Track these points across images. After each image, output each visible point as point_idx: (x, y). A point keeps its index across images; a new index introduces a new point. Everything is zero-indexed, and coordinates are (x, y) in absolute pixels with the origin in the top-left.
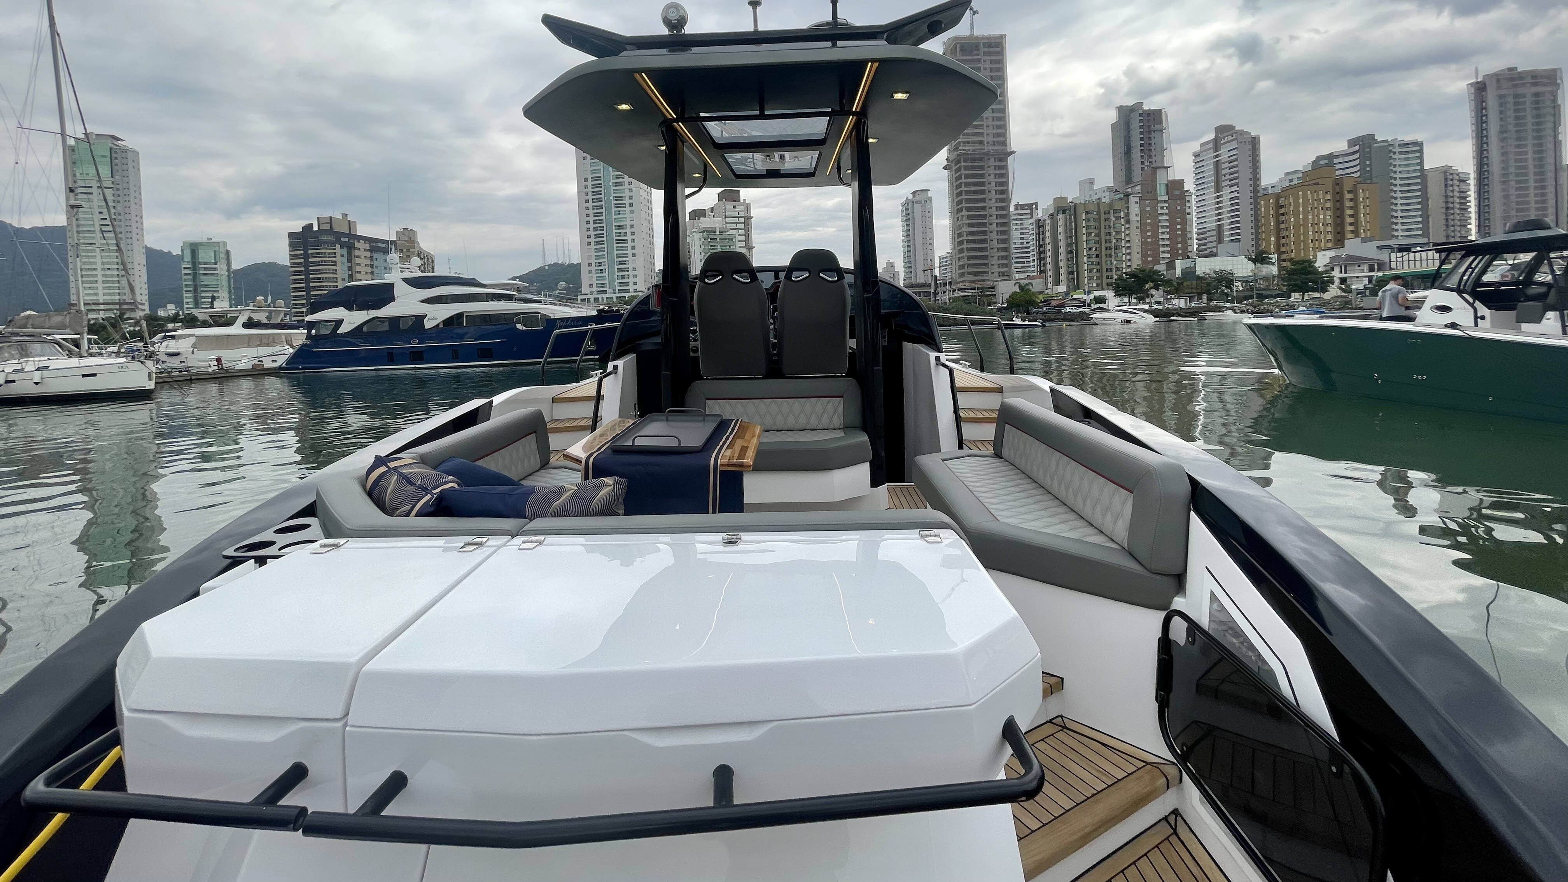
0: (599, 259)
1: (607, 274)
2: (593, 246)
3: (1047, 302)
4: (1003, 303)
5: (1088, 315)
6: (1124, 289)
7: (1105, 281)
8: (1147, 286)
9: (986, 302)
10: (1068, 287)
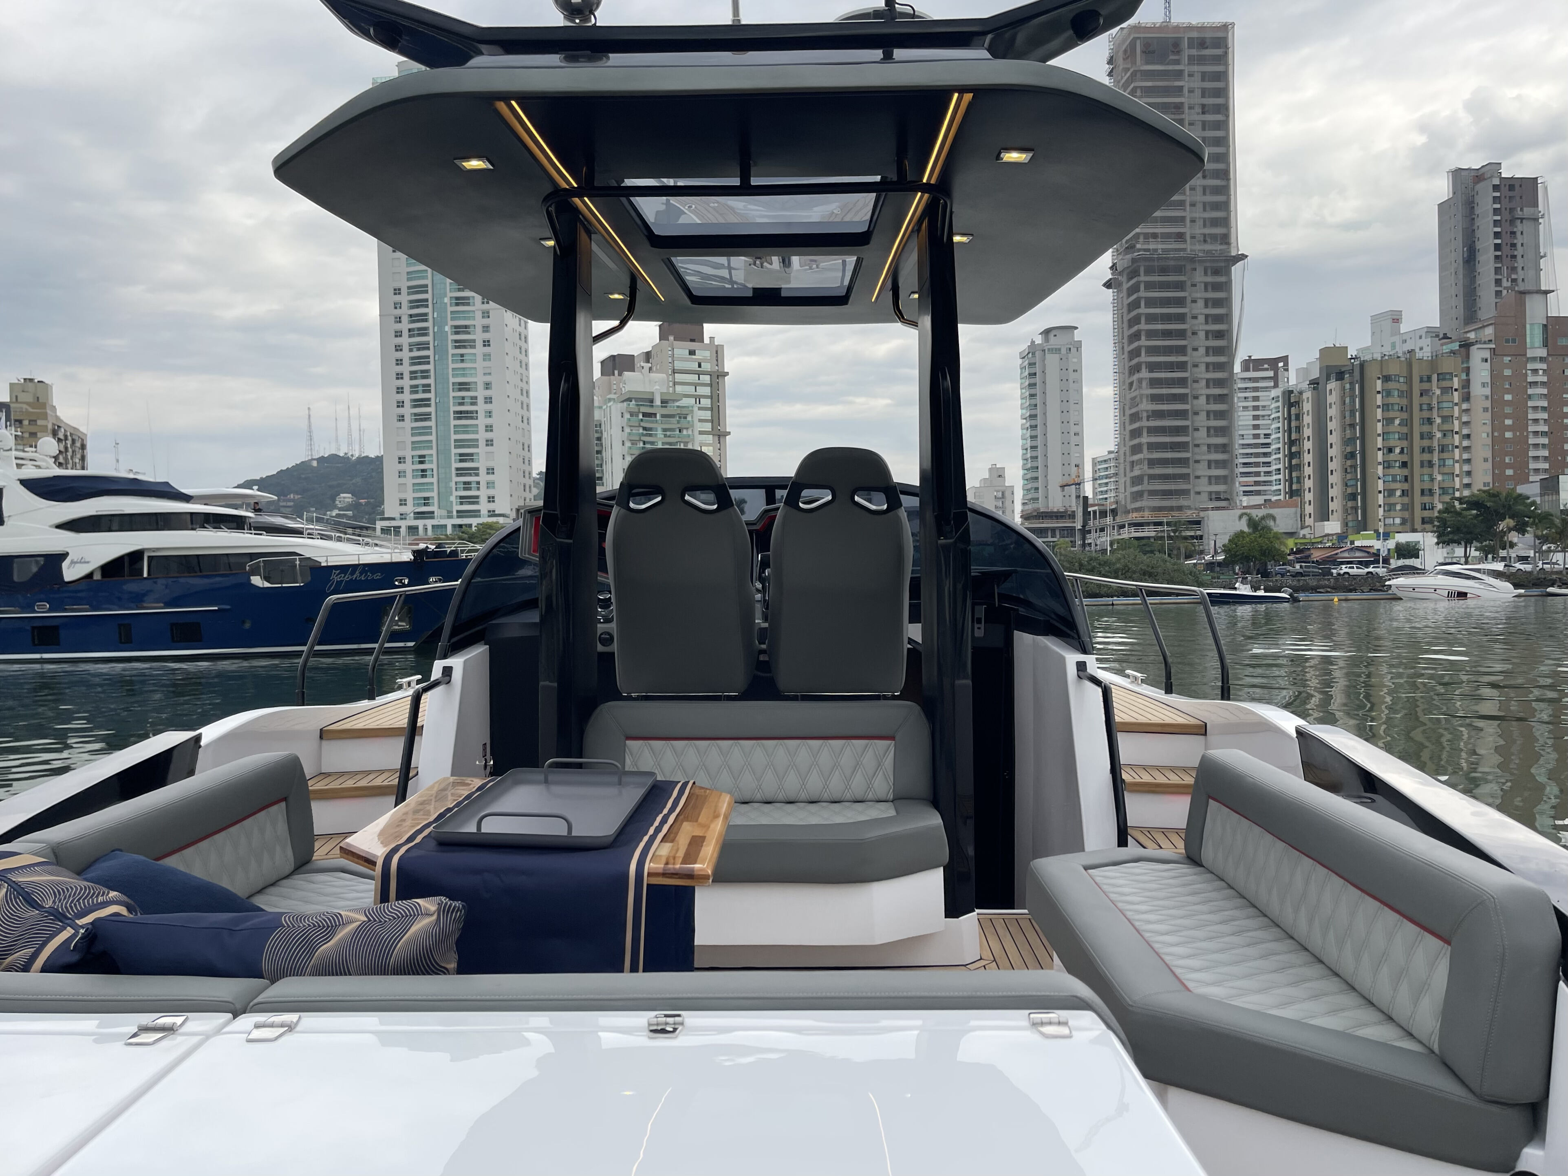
0: (419, 448)
1: (434, 480)
2: (408, 424)
3: (1302, 553)
4: (1216, 552)
5: (1381, 579)
6: (1457, 530)
7: (1418, 514)
8: (1502, 526)
9: (1183, 550)
10: (1345, 524)
